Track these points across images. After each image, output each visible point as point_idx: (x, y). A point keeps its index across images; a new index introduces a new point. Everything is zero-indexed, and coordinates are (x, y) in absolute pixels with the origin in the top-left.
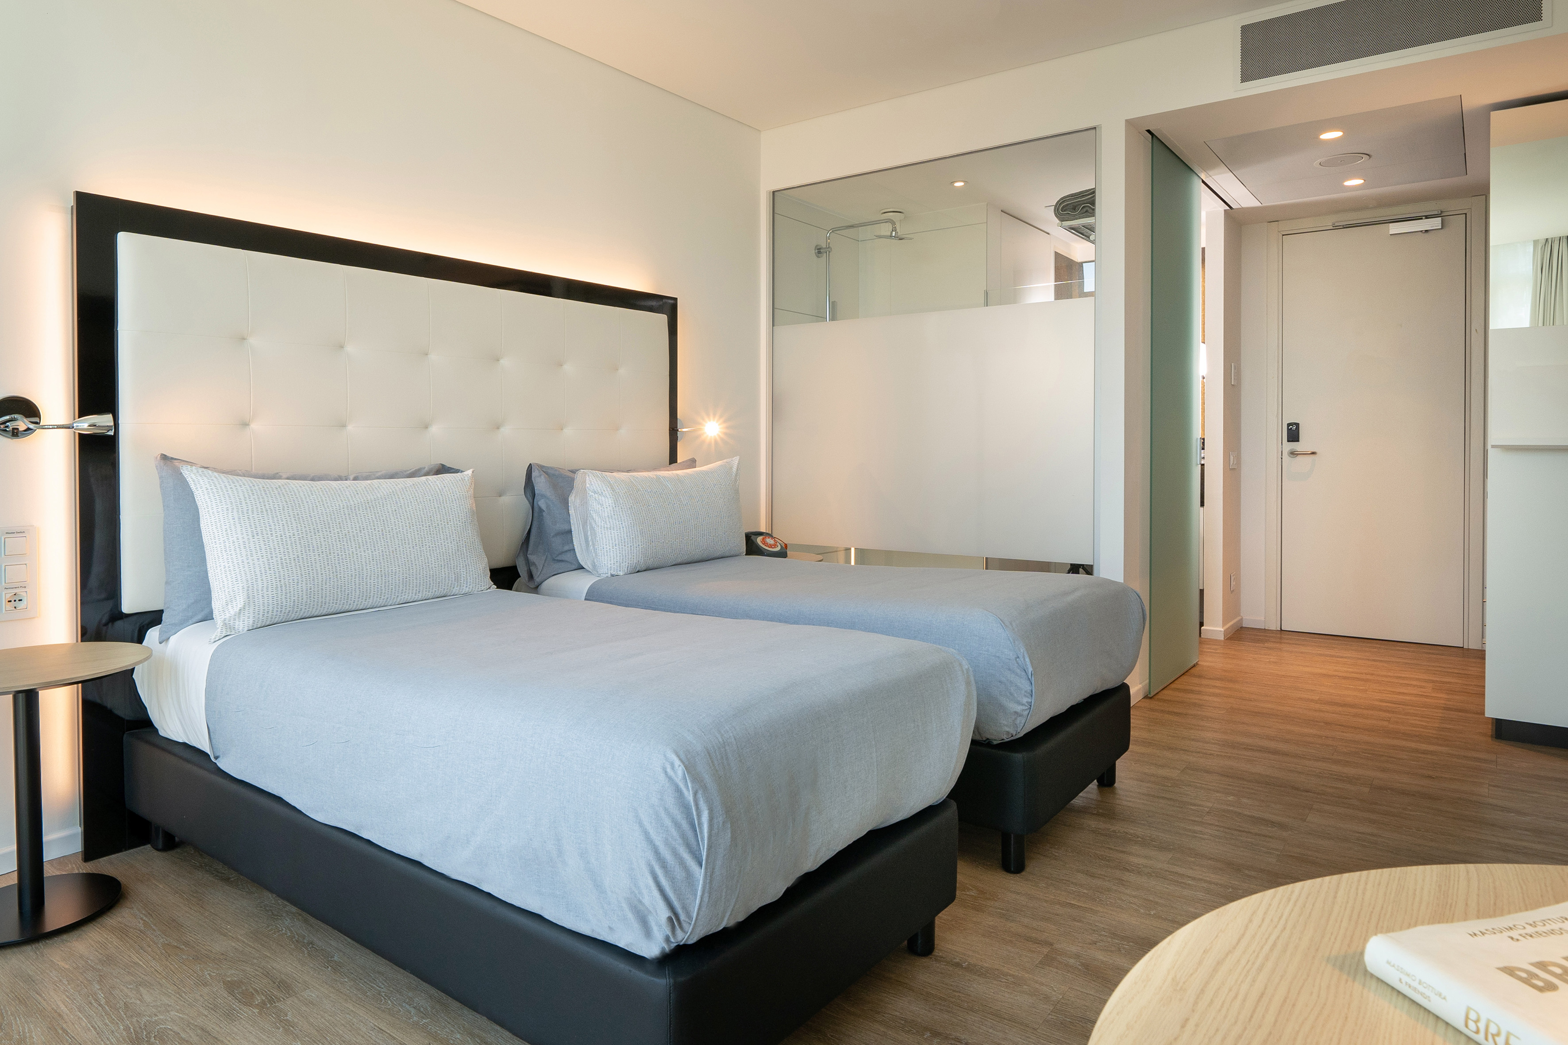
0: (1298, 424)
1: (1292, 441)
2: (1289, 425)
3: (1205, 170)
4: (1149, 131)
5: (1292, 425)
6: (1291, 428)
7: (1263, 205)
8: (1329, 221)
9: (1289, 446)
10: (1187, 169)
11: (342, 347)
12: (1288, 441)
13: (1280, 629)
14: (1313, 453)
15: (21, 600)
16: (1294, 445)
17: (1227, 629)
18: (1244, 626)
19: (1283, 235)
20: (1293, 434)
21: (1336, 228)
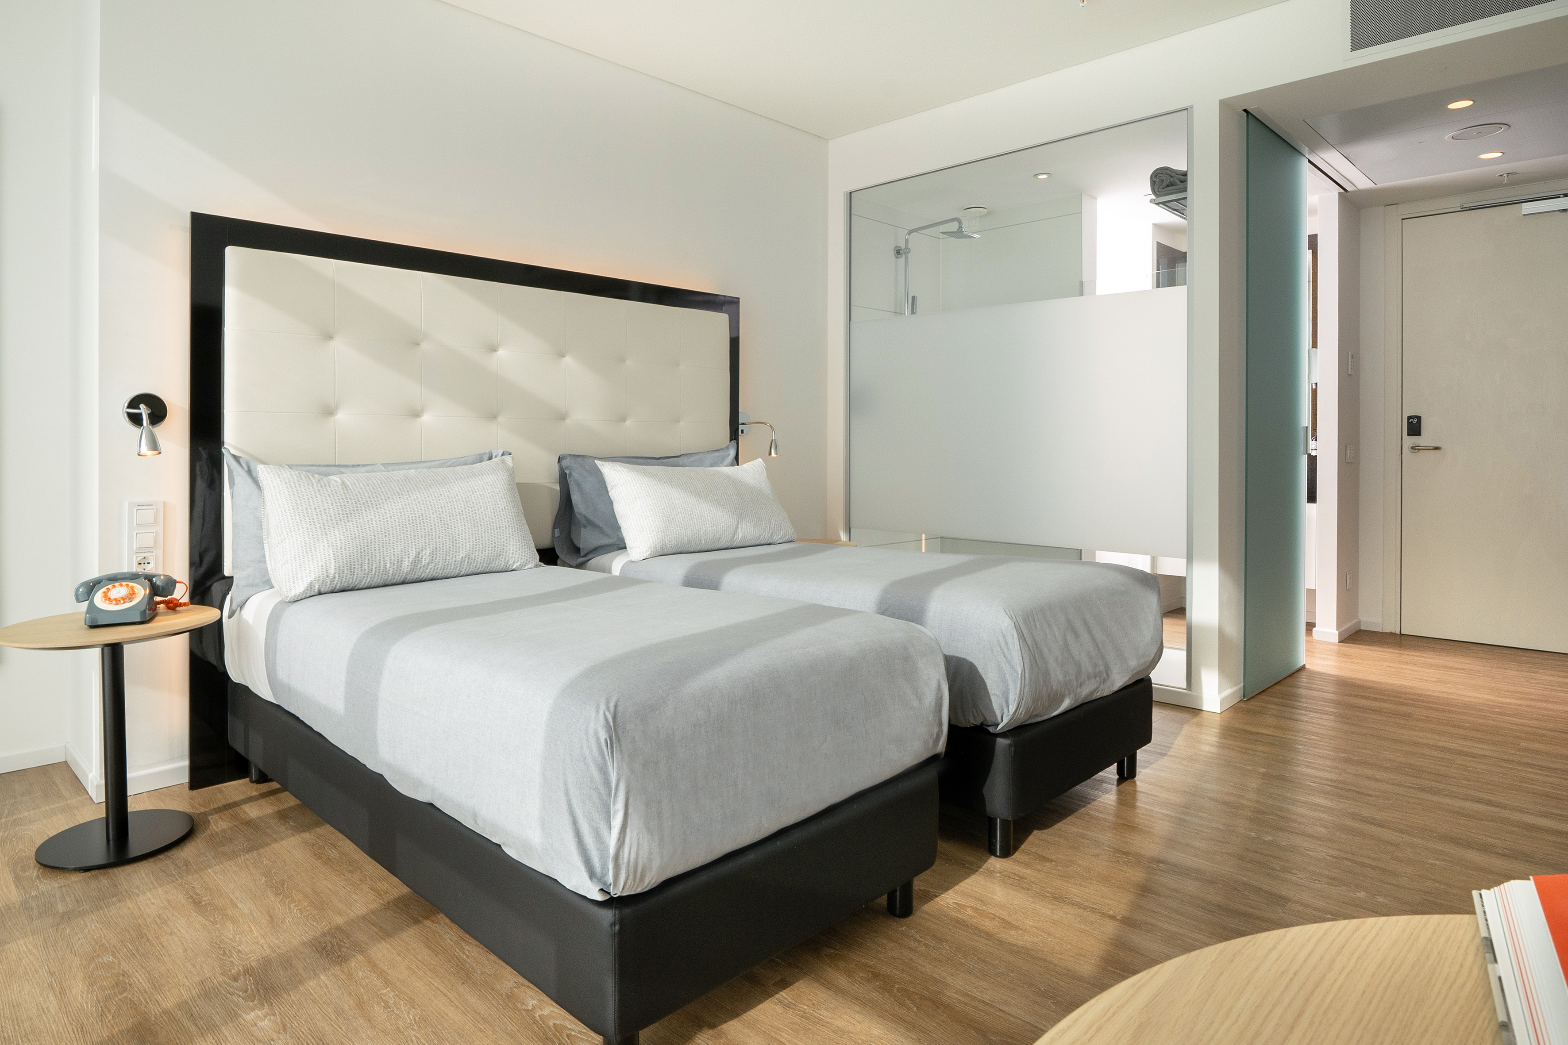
0: (1420, 417)
1: (1413, 435)
2: (1409, 418)
3: (1312, 150)
4: (1245, 111)
5: (1413, 419)
6: (1412, 422)
7: (1379, 185)
8: (1456, 203)
9: (1409, 441)
10: (1291, 149)
11: (418, 344)
12: (1408, 435)
13: (1399, 633)
14: (1437, 448)
15: (149, 563)
16: (1414, 440)
17: (1342, 631)
18: (1362, 628)
19: (1403, 219)
20: (1414, 427)
21: (1464, 210)
